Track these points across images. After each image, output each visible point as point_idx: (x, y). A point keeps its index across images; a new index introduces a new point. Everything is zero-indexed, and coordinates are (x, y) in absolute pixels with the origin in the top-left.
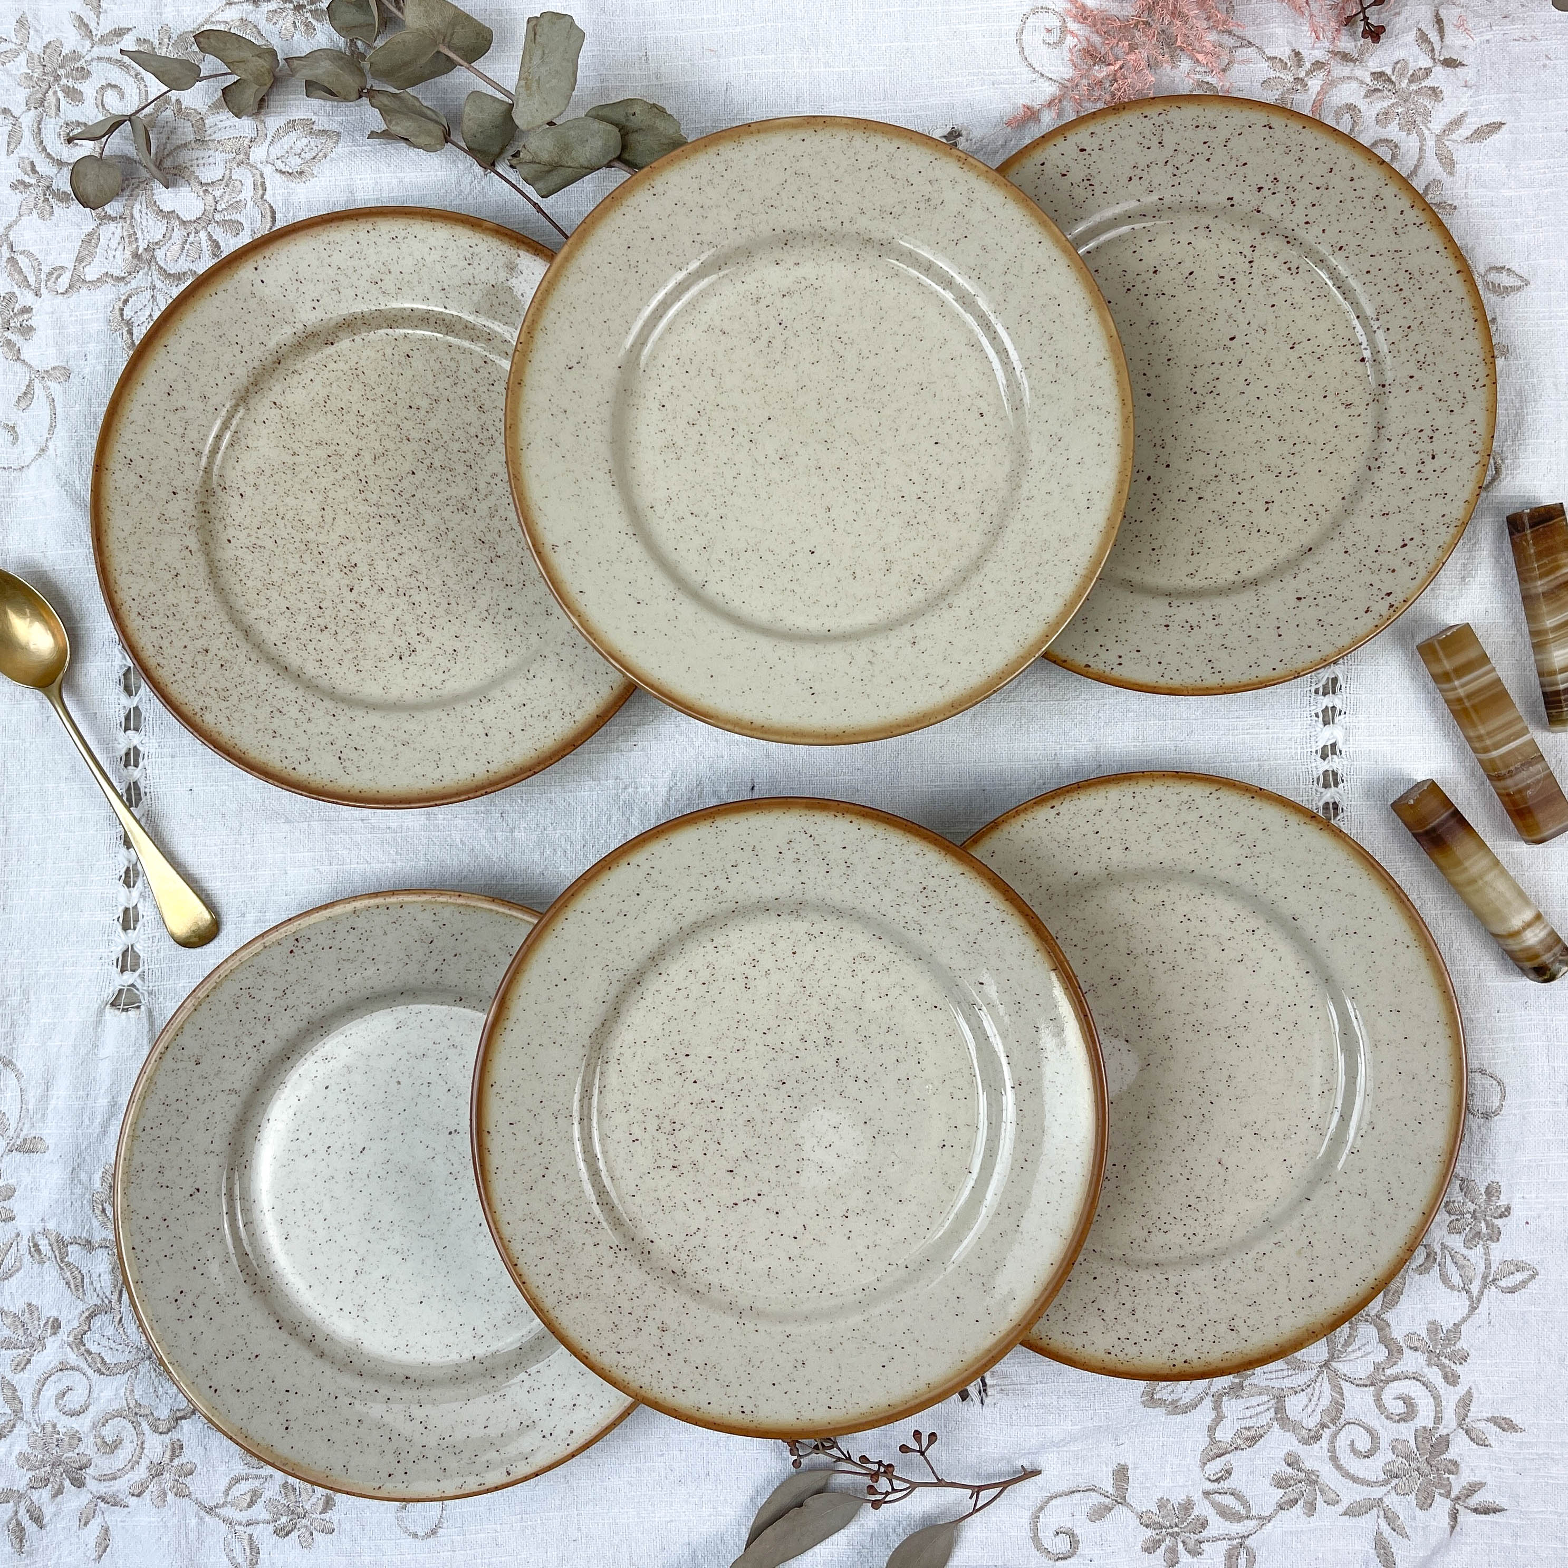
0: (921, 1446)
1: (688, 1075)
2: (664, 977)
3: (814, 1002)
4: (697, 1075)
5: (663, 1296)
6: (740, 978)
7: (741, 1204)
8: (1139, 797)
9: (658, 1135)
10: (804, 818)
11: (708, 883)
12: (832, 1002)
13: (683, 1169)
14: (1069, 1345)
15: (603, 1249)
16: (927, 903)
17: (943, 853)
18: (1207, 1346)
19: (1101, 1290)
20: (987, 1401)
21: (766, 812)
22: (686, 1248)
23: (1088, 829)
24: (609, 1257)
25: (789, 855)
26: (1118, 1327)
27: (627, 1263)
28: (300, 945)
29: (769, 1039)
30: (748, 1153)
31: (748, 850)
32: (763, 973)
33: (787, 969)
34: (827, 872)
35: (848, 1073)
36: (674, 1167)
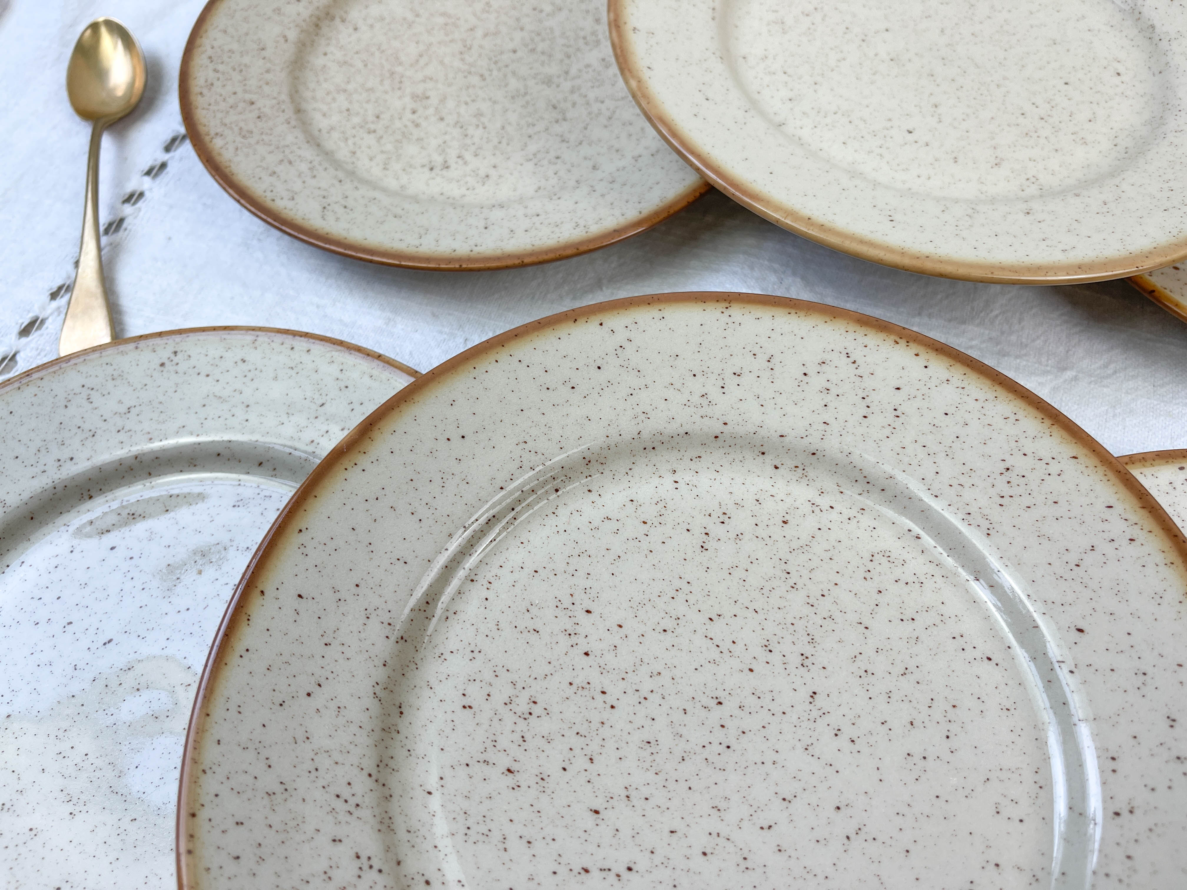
1: (580, 640)
2: (593, 496)
3: (798, 599)
4: (594, 646)
6: (697, 531)
7: (595, 873)
9: (504, 711)
10: (851, 336)
11: (696, 386)
12: (825, 606)
13: (522, 778)
15: (343, 854)
16: (1006, 491)
21: (802, 314)
24: (348, 872)
25: (817, 382)
28: (176, 359)
29: (717, 630)
30: (633, 793)
31: (762, 358)
32: (732, 535)
33: (769, 542)
34: (865, 417)
35: (827, 719)
36: (509, 770)
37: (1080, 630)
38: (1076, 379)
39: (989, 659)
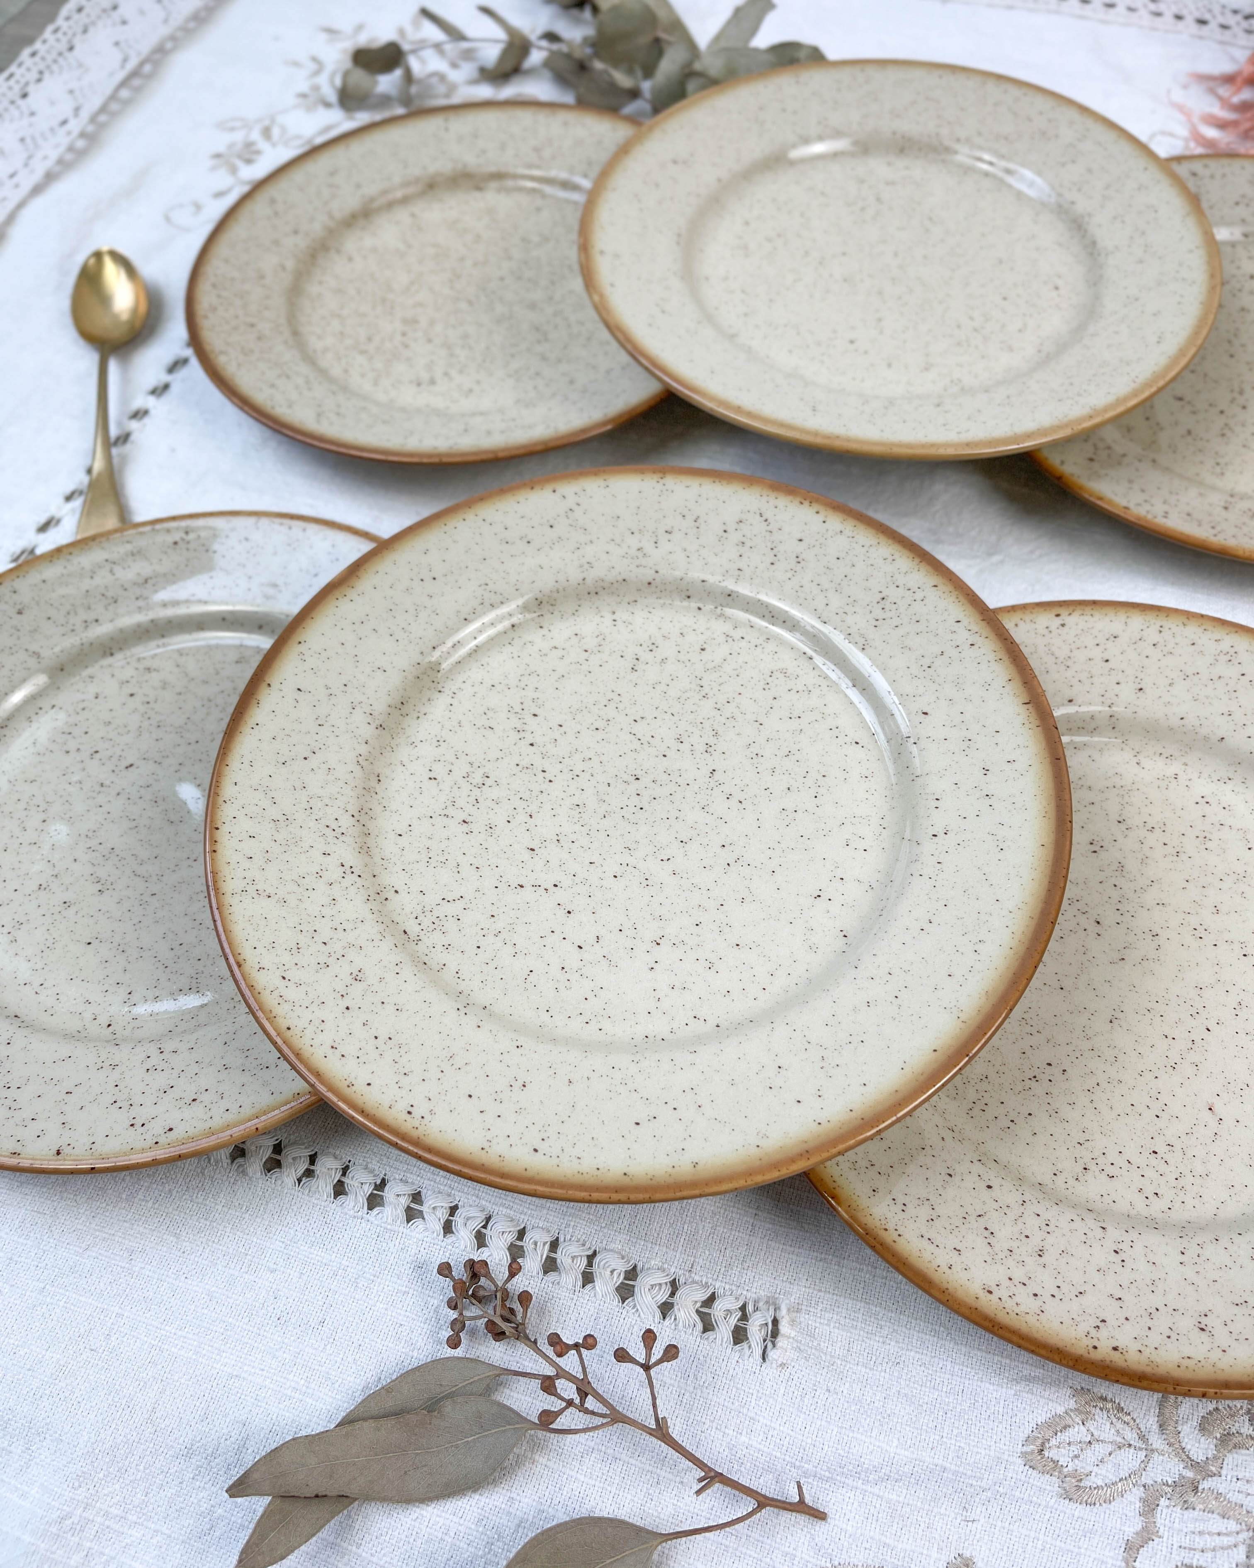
0: (649, 1355)
1: (527, 735)
2: (544, 631)
4: (538, 739)
5: (376, 943)
6: (629, 657)
7: (528, 889)
8: (1167, 634)
9: (462, 783)
10: (765, 499)
11: (633, 542)
12: (729, 710)
13: (474, 827)
14: (927, 1256)
15: (331, 862)
16: (881, 616)
17: (917, 560)
18: (1155, 1339)
19: (996, 1206)
20: (772, 1354)
22: (436, 913)
23: (1097, 653)
24: (335, 874)
25: (734, 537)
26: (1010, 1262)
27: (353, 890)
29: (640, 729)
30: (562, 838)
31: (690, 519)
32: (659, 660)
33: (688, 664)
34: (772, 564)
35: (722, 788)
36: (464, 821)
37: (925, 713)
38: (1002, 562)
39: (857, 743)
